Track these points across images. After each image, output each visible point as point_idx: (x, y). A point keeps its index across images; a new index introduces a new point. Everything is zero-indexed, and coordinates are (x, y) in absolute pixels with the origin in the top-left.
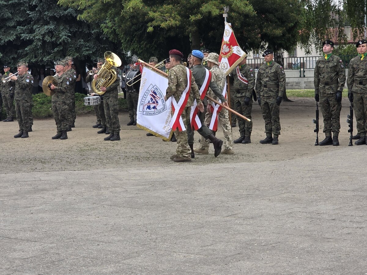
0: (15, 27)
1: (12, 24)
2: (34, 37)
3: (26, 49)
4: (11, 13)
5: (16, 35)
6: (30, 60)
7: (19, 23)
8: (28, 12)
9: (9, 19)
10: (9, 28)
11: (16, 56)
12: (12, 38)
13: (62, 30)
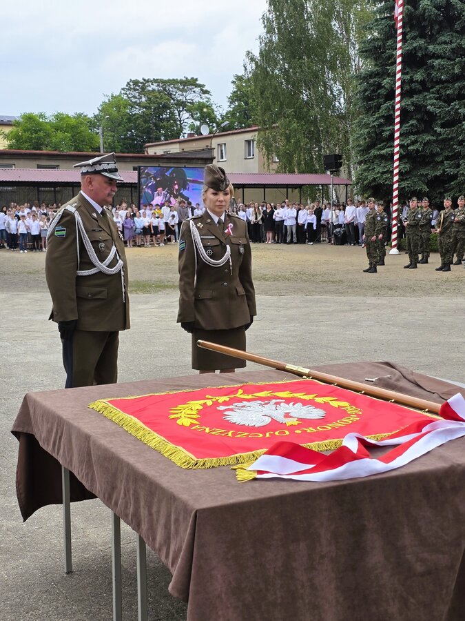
0: (442, 162)
1: (440, 159)
2: (458, 172)
3: (452, 183)
4: (441, 149)
5: (444, 170)
6: (454, 195)
7: (447, 158)
8: (455, 146)
9: (438, 154)
10: (438, 163)
11: (442, 191)
12: (438, 173)
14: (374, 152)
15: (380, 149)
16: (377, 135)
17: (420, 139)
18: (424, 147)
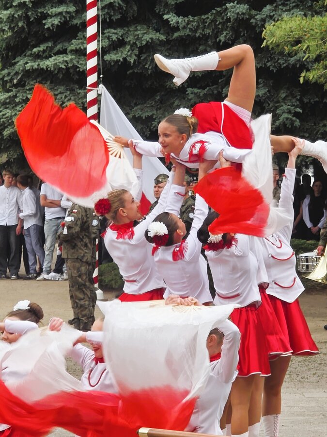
13: (284, 99)
14: (25, 63)
15: (38, 57)
16: (29, 23)
17: (130, 39)
18: (138, 56)
